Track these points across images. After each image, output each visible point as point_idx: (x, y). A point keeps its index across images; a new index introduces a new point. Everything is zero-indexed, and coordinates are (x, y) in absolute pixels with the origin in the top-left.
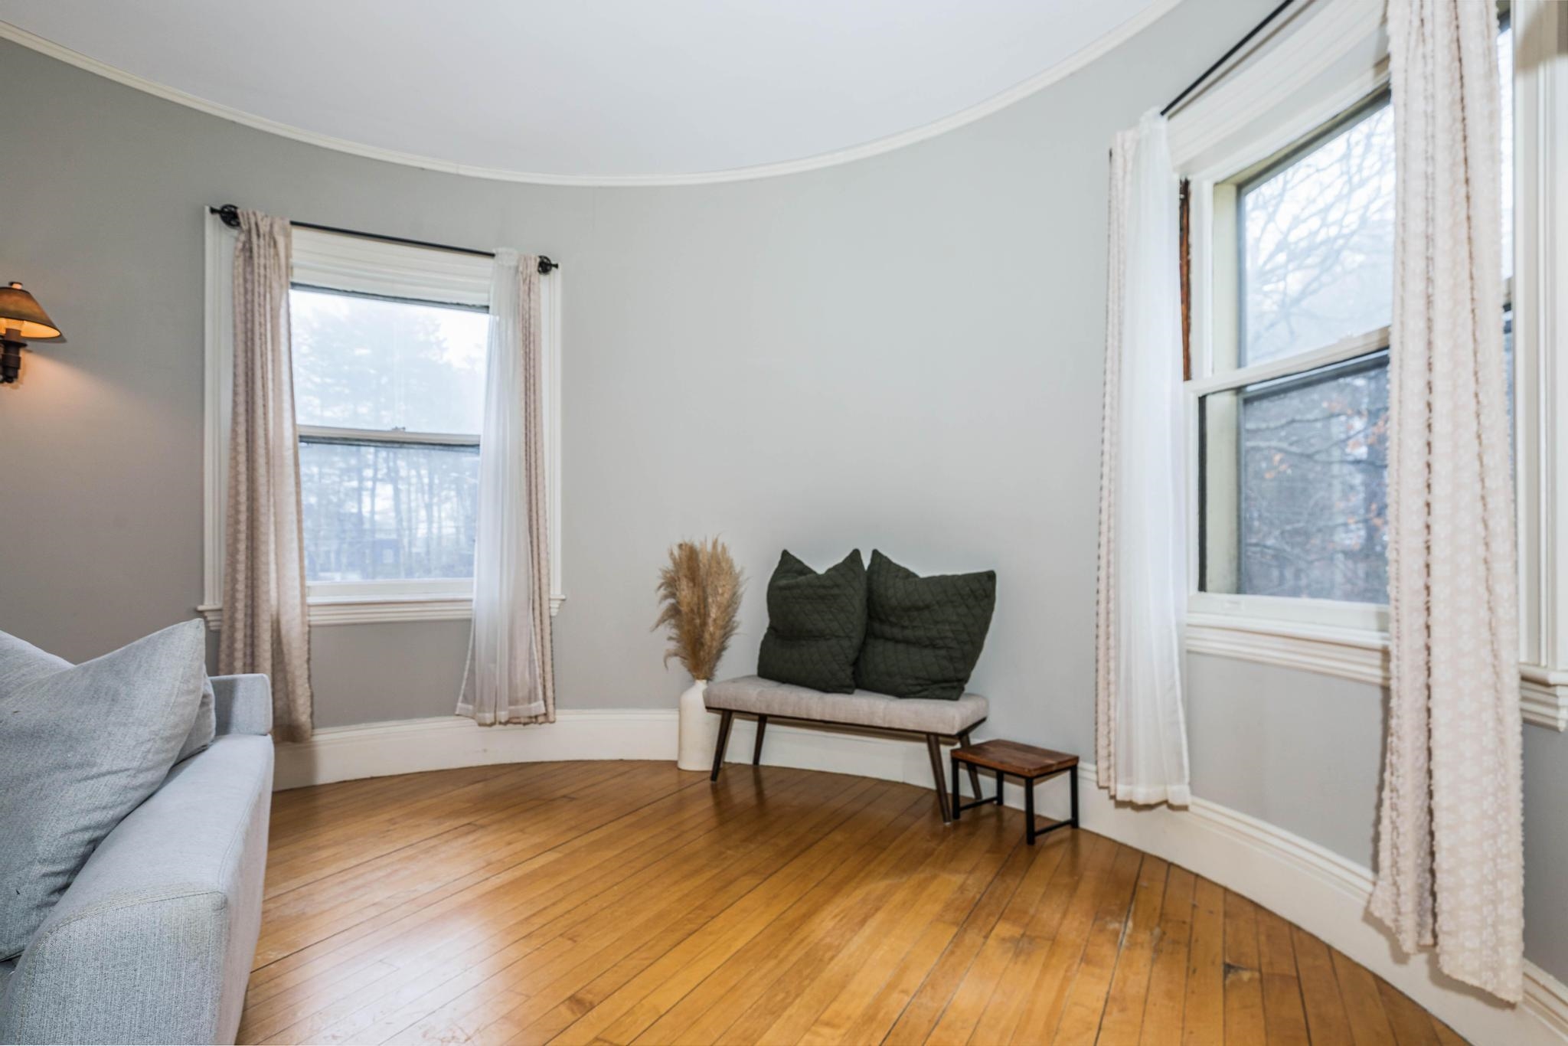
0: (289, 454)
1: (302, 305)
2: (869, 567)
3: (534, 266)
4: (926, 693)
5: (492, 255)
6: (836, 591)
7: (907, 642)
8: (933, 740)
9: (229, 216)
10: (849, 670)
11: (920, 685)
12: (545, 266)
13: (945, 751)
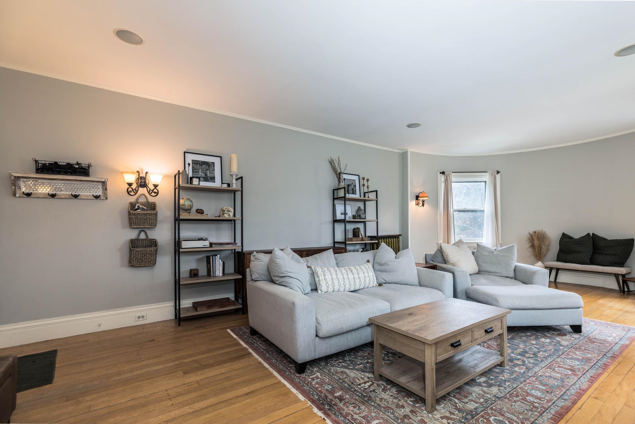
0: (452, 213)
1: (454, 185)
2: (592, 235)
3: (496, 173)
4: (613, 265)
5: (487, 172)
6: (584, 242)
7: (606, 254)
8: (616, 276)
9: (443, 173)
10: (589, 260)
11: (611, 264)
12: (498, 172)
13: (620, 278)
